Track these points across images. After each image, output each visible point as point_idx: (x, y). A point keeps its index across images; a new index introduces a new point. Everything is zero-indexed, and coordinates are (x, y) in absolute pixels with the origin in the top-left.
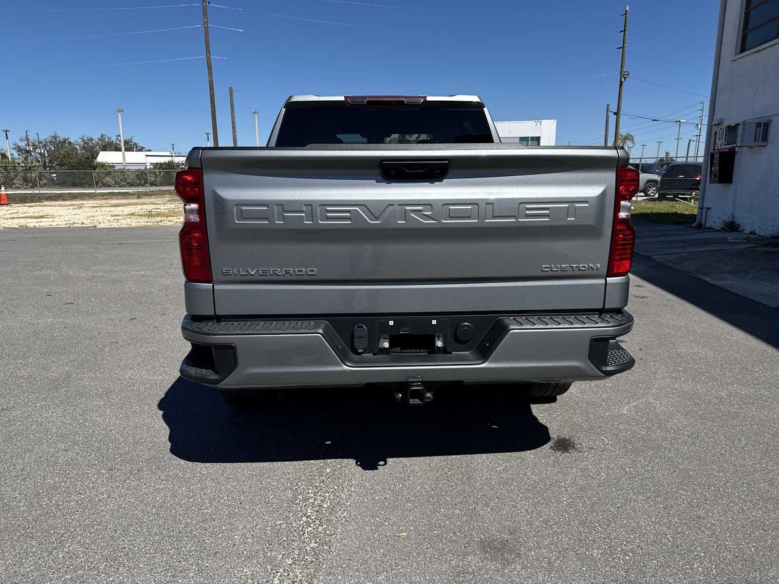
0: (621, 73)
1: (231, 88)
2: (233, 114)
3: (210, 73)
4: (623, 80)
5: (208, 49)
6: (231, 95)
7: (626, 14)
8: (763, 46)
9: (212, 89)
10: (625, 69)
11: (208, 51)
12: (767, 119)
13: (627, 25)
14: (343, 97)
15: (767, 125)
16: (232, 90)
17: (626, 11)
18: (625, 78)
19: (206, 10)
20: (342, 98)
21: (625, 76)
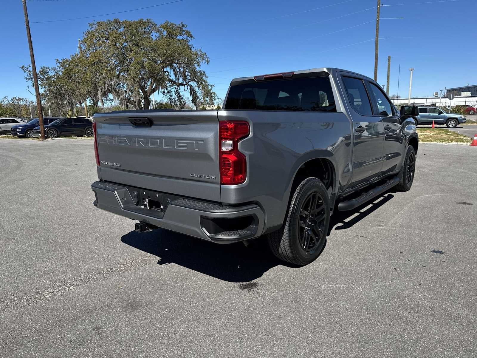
1: (390, 56)
2: (388, 73)
3: (377, 48)
5: (377, 34)
6: (389, 61)
9: (376, 59)
11: (377, 35)
16: (390, 57)
19: (379, 10)
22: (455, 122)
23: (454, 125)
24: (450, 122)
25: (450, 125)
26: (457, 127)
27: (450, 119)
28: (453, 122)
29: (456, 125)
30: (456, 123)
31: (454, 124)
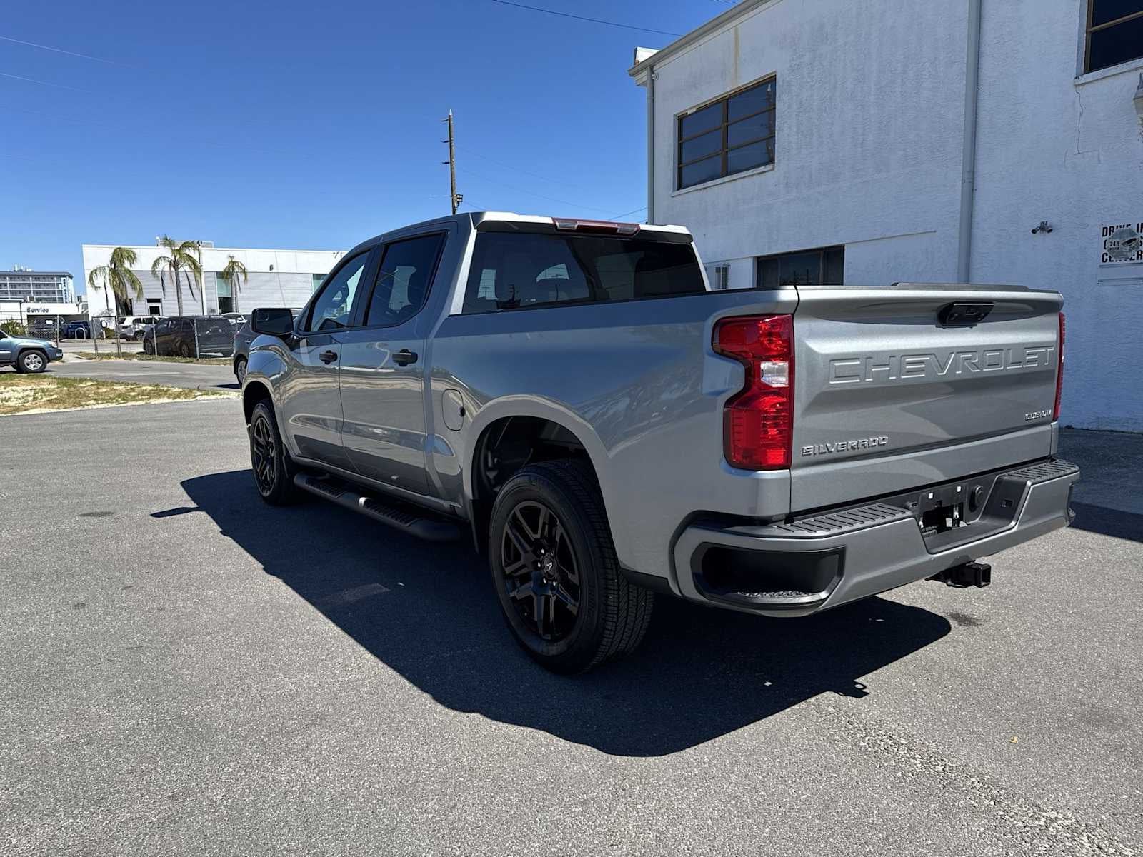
0: (452, 196)
4: (456, 205)
7: (449, 120)
8: (709, 184)
10: (457, 191)
12: (723, 263)
13: (452, 134)
14: (551, 219)
15: (725, 270)
17: (450, 116)
18: (458, 202)
20: (549, 220)
21: (458, 200)
22: (39, 357)
23: (40, 365)
24: (29, 358)
25: (28, 364)
26: (46, 369)
27: (25, 350)
28: (35, 357)
29: (44, 365)
30: (42, 359)
31: (39, 362)
